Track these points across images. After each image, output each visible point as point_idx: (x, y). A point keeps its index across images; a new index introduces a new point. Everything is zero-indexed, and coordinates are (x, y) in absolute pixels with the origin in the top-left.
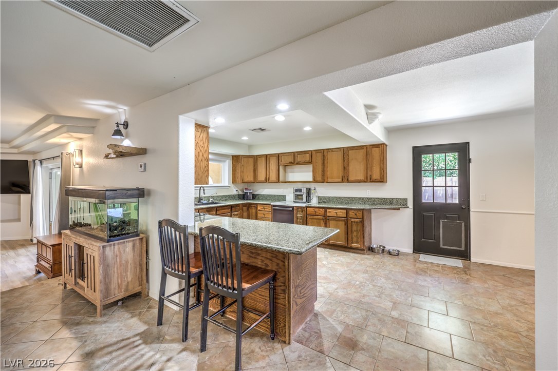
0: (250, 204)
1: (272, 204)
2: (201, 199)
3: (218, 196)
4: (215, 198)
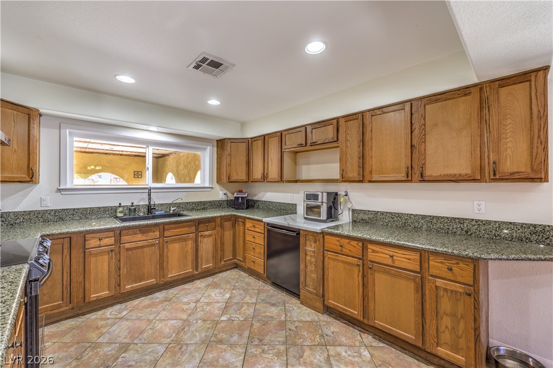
0: (236, 217)
1: (265, 220)
2: (152, 209)
3: (189, 203)
4: (184, 206)
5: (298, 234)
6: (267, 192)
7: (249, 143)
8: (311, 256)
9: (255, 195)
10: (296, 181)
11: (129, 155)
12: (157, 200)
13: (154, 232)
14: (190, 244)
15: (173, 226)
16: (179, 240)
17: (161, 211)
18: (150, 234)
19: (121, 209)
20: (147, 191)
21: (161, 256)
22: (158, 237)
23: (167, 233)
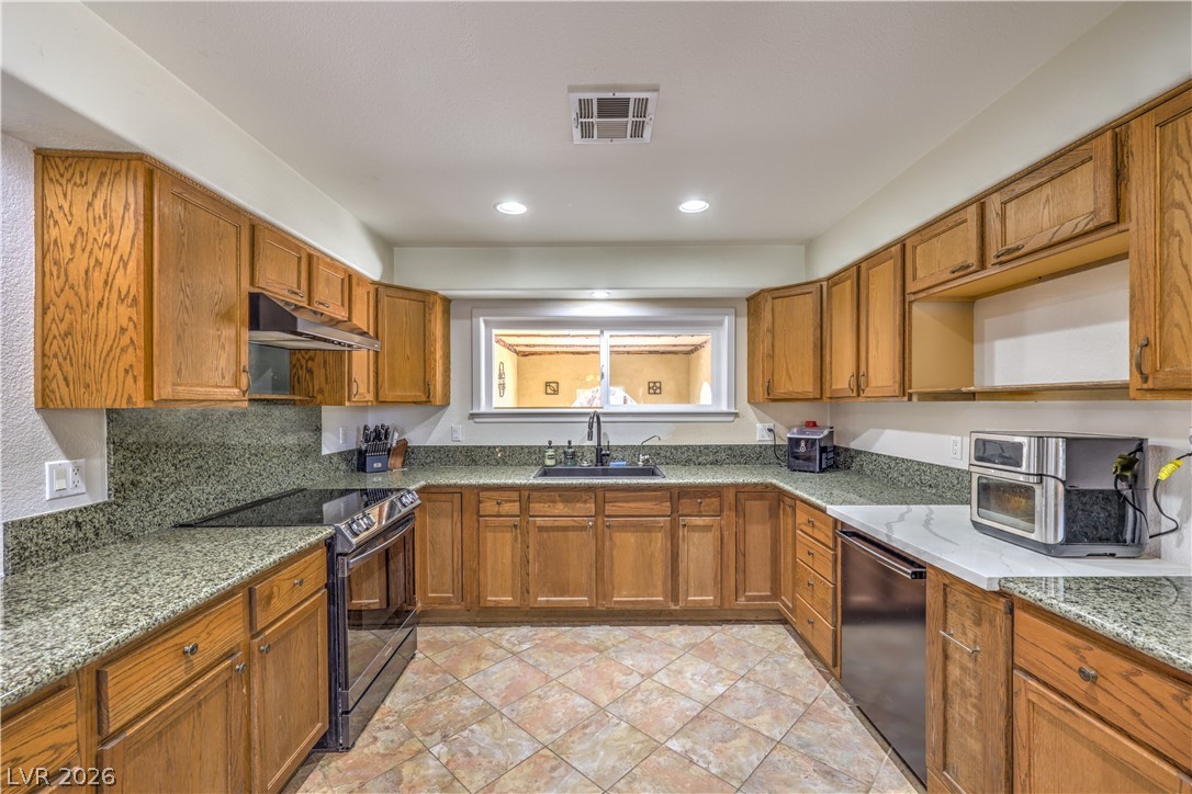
0: (781, 494)
1: (835, 510)
2: (604, 455)
3: (681, 447)
4: (668, 454)
5: (920, 575)
6: (885, 427)
7: (822, 292)
8: (963, 668)
9: (855, 436)
10: (972, 396)
11: (640, 353)
12: (615, 437)
13: (585, 502)
14: (659, 541)
15: (621, 494)
16: (636, 528)
17: (623, 460)
18: (578, 505)
19: (551, 452)
20: (587, 419)
21: (599, 553)
22: (593, 514)
23: (610, 509)
